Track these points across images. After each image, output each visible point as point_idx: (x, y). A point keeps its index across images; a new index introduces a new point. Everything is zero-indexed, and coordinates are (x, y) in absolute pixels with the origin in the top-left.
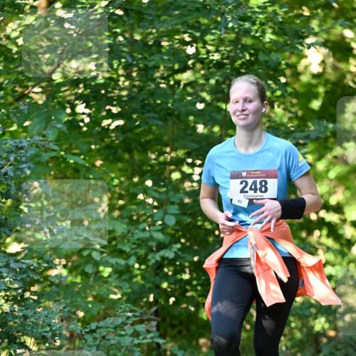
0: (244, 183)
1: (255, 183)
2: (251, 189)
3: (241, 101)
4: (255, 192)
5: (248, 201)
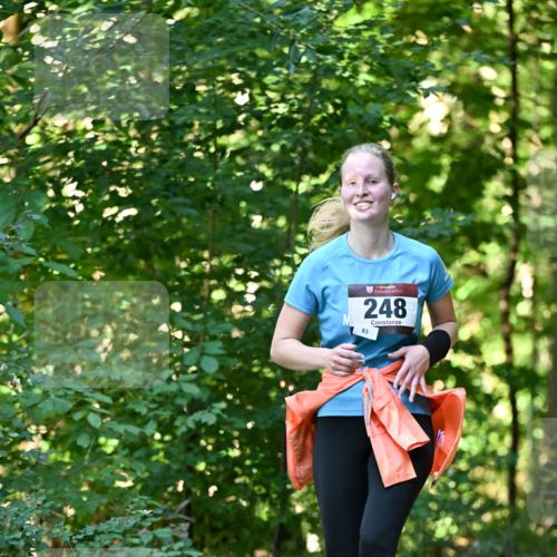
1: (387, 302)
5: (377, 329)
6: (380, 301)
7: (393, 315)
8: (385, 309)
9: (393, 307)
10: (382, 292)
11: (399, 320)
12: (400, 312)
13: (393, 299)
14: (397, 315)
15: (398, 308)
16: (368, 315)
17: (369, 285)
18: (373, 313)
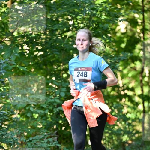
0: (79, 73)
1: (82, 72)
2: (81, 75)
3: (81, 40)
4: (82, 77)
5: (79, 80)
6: (81, 72)
7: (83, 76)
8: (82, 75)
9: (84, 74)
10: (82, 70)
11: (85, 78)
12: (85, 76)
13: (84, 72)
14: (85, 77)
15: (85, 74)
16: (78, 76)
17: (79, 68)
18: (79, 76)
